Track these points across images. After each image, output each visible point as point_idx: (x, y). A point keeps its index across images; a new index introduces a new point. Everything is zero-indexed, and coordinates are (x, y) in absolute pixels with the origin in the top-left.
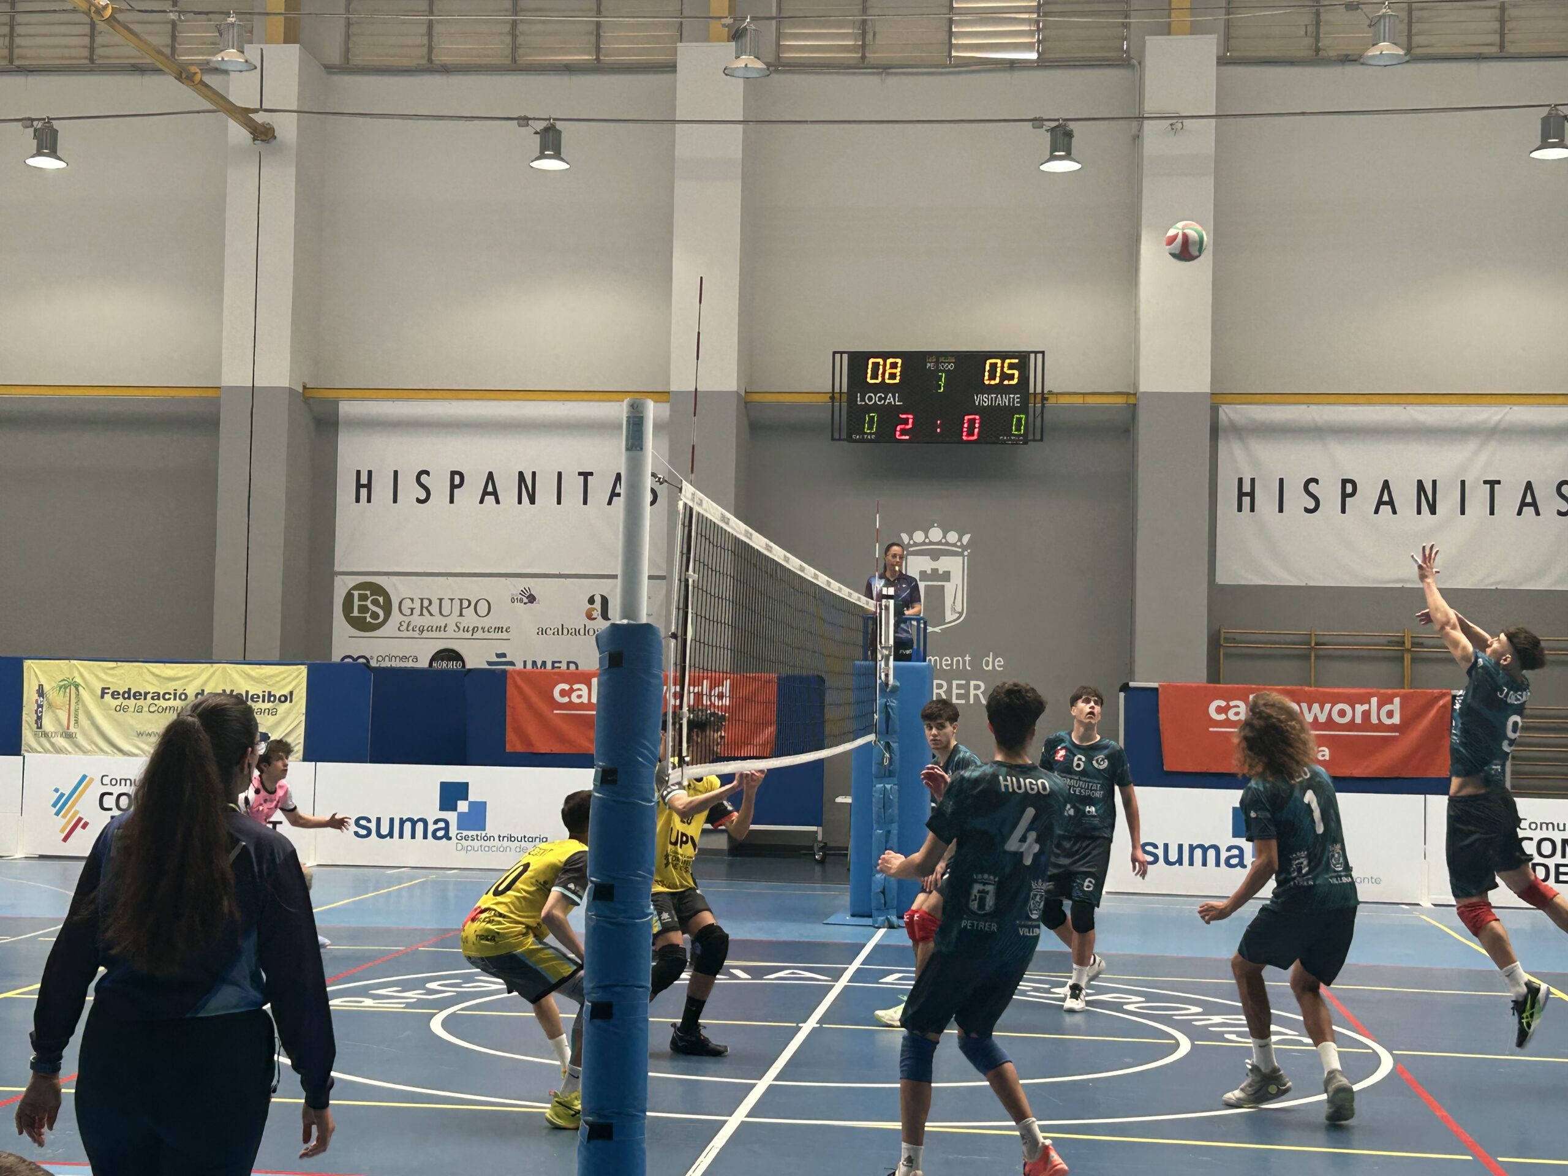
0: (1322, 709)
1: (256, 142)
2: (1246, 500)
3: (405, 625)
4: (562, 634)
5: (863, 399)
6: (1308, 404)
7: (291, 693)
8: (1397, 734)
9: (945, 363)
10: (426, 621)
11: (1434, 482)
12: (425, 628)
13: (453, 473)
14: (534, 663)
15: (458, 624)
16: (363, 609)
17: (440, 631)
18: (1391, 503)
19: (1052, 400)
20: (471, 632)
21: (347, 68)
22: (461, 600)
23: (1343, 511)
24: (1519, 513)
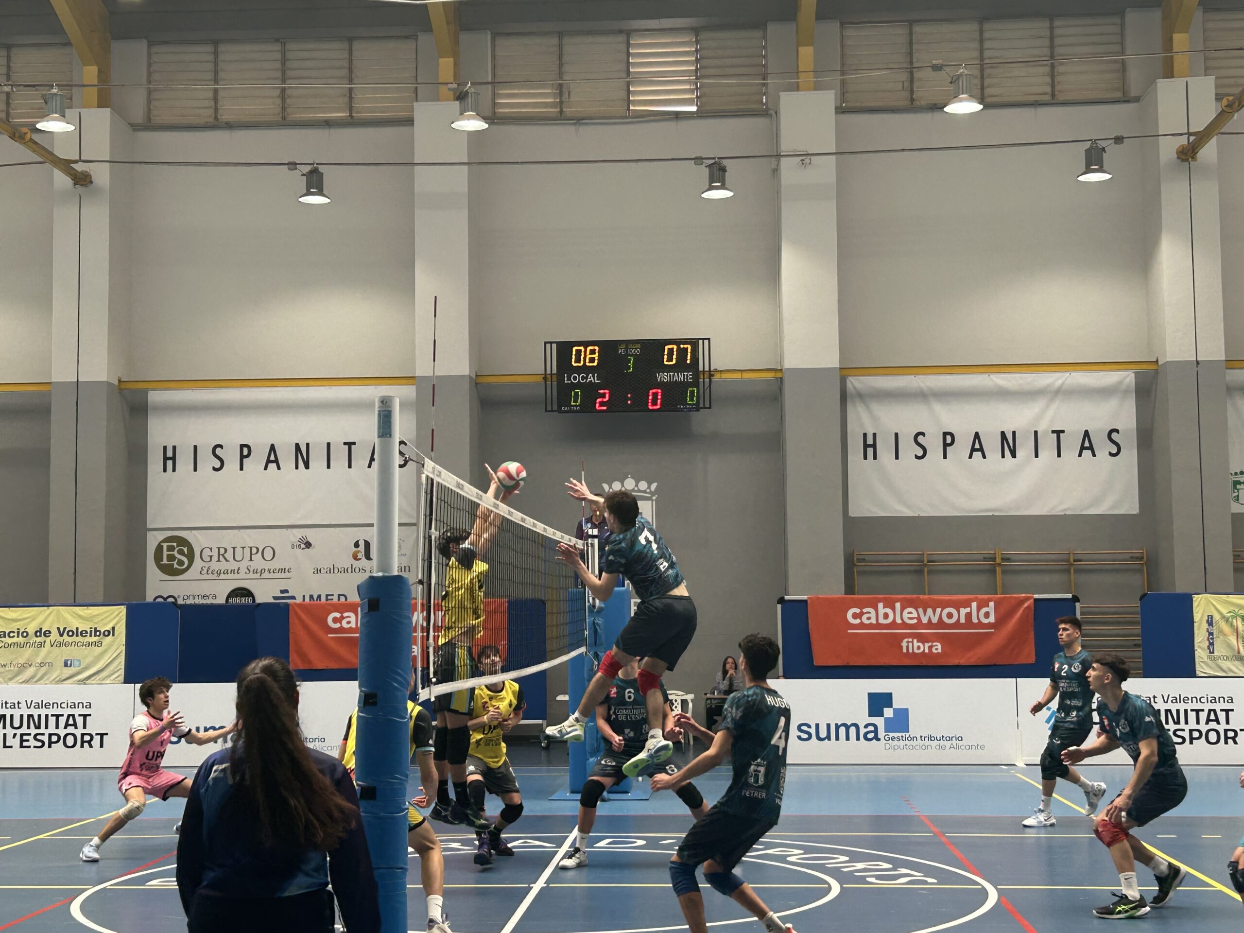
0: (934, 612)
1: (76, 186)
2: (870, 451)
3: (205, 570)
4: (334, 573)
5: (569, 379)
6: (916, 374)
7: (113, 628)
8: (993, 630)
9: (633, 349)
10: (223, 565)
11: (1014, 433)
12: (222, 572)
13: (242, 446)
14: (311, 597)
15: (249, 568)
16: (171, 558)
17: (234, 573)
18: (981, 449)
19: (717, 377)
20: (260, 573)
21: (149, 125)
22: (251, 548)
23: (945, 457)
24: (1080, 455)
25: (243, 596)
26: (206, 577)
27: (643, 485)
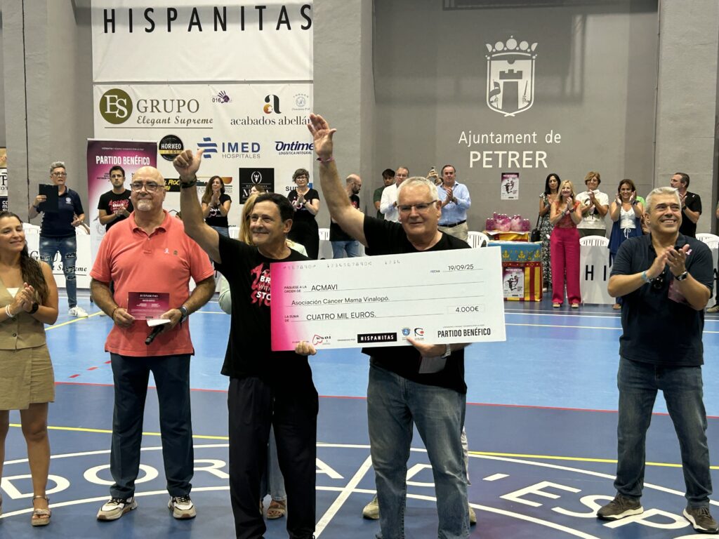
3: (142, 119)
4: (248, 124)
10: (156, 116)
12: (156, 121)
15: (177, 118)
17: (165, 123)
20: (186, 123)
22: (179, 101)
25: (173, 142)
26: (142, 125)
27: (524, 45)
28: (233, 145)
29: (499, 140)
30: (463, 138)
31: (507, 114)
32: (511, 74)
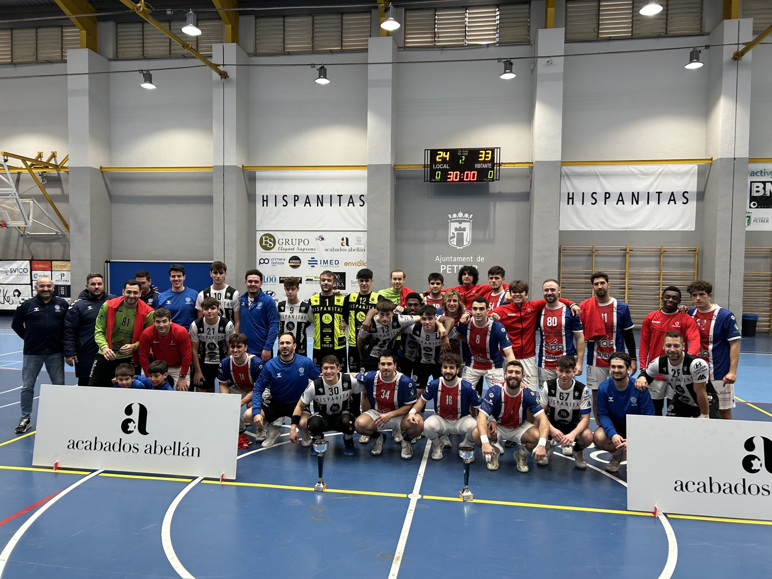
1: (222, 78)
2: (571, 200)
3: (280, 248)
4: (334, 251)
5: (435, 167)
6: (594, 165)
9: (464, 152)
11: (638, 193)
12: (287, 249)
14: (324, 261)
15: (298, 248)
16: (266, 243)
17: (292, 250)
18: (622, 200)
19: (502, 166)
20: (303, 251)
21: (256, 54)
22: (299, 239)
23: (605, 204)
24: (669, 203)
25: (296, 259)
26: (281, 251)
27: (466, 215)
28: (326, 262)
29: (455, 260)
30: (437, 259)
31: (458, 248)
32: (460, 229)
